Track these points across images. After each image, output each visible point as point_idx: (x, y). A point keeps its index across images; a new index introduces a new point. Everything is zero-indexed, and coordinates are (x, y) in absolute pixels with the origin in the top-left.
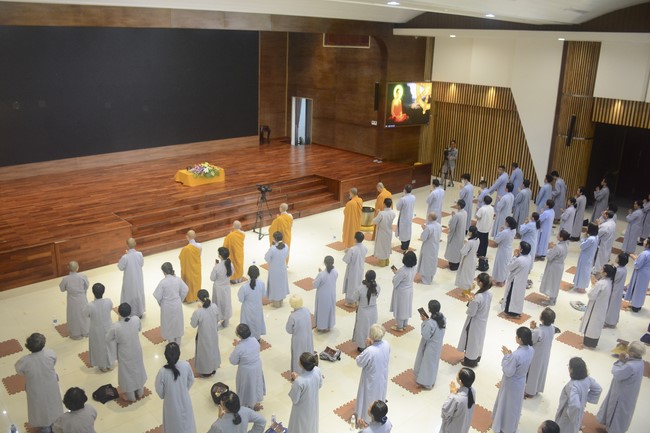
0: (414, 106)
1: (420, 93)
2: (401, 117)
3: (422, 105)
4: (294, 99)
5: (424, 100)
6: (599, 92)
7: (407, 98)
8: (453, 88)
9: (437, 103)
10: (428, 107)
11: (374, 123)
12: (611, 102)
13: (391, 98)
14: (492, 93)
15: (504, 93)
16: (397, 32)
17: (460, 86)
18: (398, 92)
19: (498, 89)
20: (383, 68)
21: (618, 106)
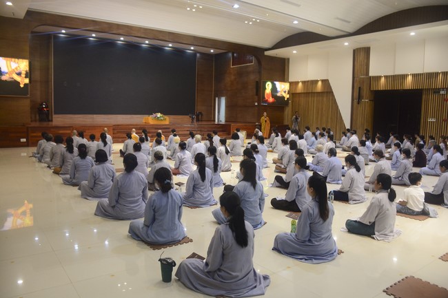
0: (279, 94)
1: (283, 88)
2: (271, 100)
3: (284, 95)
4: (217, 99)
5: (285, 92)
6: (372, 73)
7: (274, 89)
8: (300, 84)
9: (293, 94)
10: (288, 96)
11: (256, 104)
12: (379, 78)
13: (265, 89)
14: (320, 83)
15: (325, 82)
16: (267, 53)
17: (304, 82)
18: (269, 86)
19: (323, 81)
20: (260, 72)
21: (383, 80)
